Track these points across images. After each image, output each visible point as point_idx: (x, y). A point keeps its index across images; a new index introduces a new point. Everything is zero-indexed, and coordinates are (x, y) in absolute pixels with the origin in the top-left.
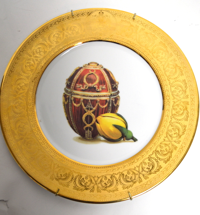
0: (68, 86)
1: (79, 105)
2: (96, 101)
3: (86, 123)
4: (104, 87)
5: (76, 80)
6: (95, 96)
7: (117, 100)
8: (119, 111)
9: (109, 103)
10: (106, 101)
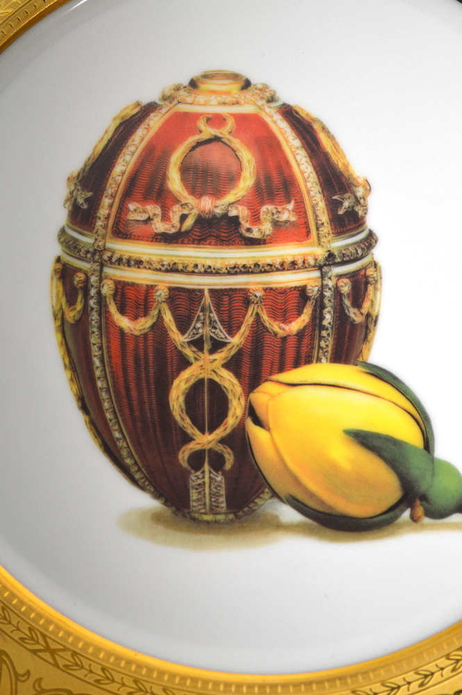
0: (82, 216)
1: (145, 324)
2: (244, 297)
3: (191, 429)
4: (285, 216)
5: (122, 181)
6: (234, 271)
7: (362, 285)
8: (379, 351)
9: (320, 306)
10: (302, 292)
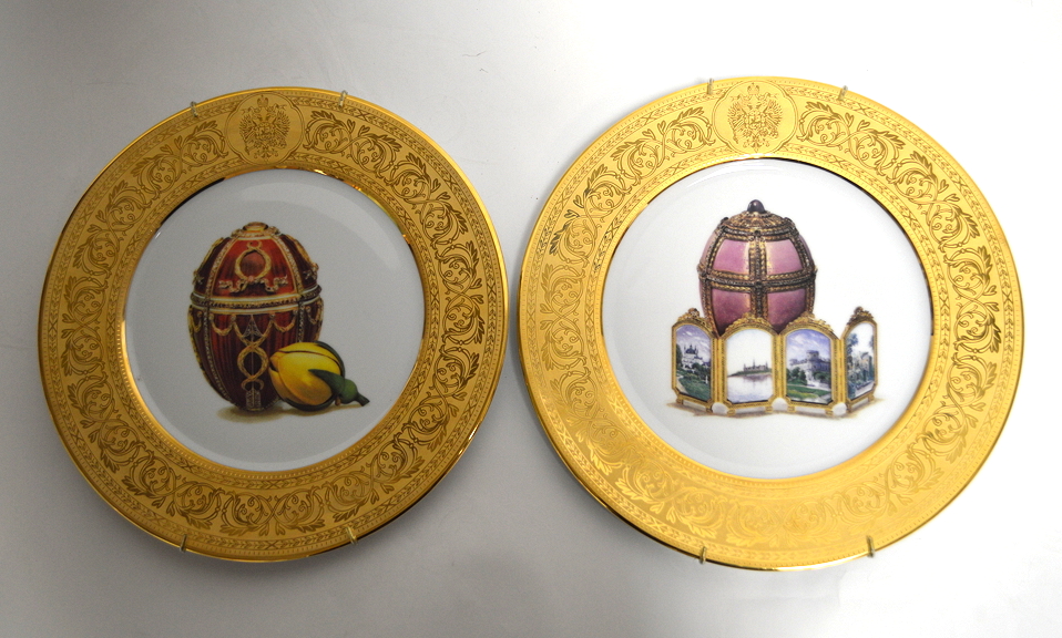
0: (199, 287)
1: (227, 331)
2: (267, 317)
3: (246, 374)
4: (283, 282)
5: (216, 271)
6: (263, 306)
7: (316, 308)
8: (323, 336)
9: (298, 318)
10: (291, 312)
